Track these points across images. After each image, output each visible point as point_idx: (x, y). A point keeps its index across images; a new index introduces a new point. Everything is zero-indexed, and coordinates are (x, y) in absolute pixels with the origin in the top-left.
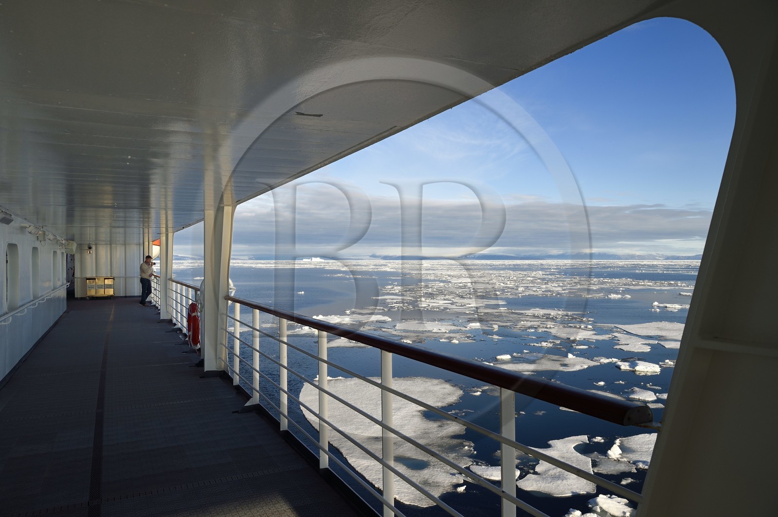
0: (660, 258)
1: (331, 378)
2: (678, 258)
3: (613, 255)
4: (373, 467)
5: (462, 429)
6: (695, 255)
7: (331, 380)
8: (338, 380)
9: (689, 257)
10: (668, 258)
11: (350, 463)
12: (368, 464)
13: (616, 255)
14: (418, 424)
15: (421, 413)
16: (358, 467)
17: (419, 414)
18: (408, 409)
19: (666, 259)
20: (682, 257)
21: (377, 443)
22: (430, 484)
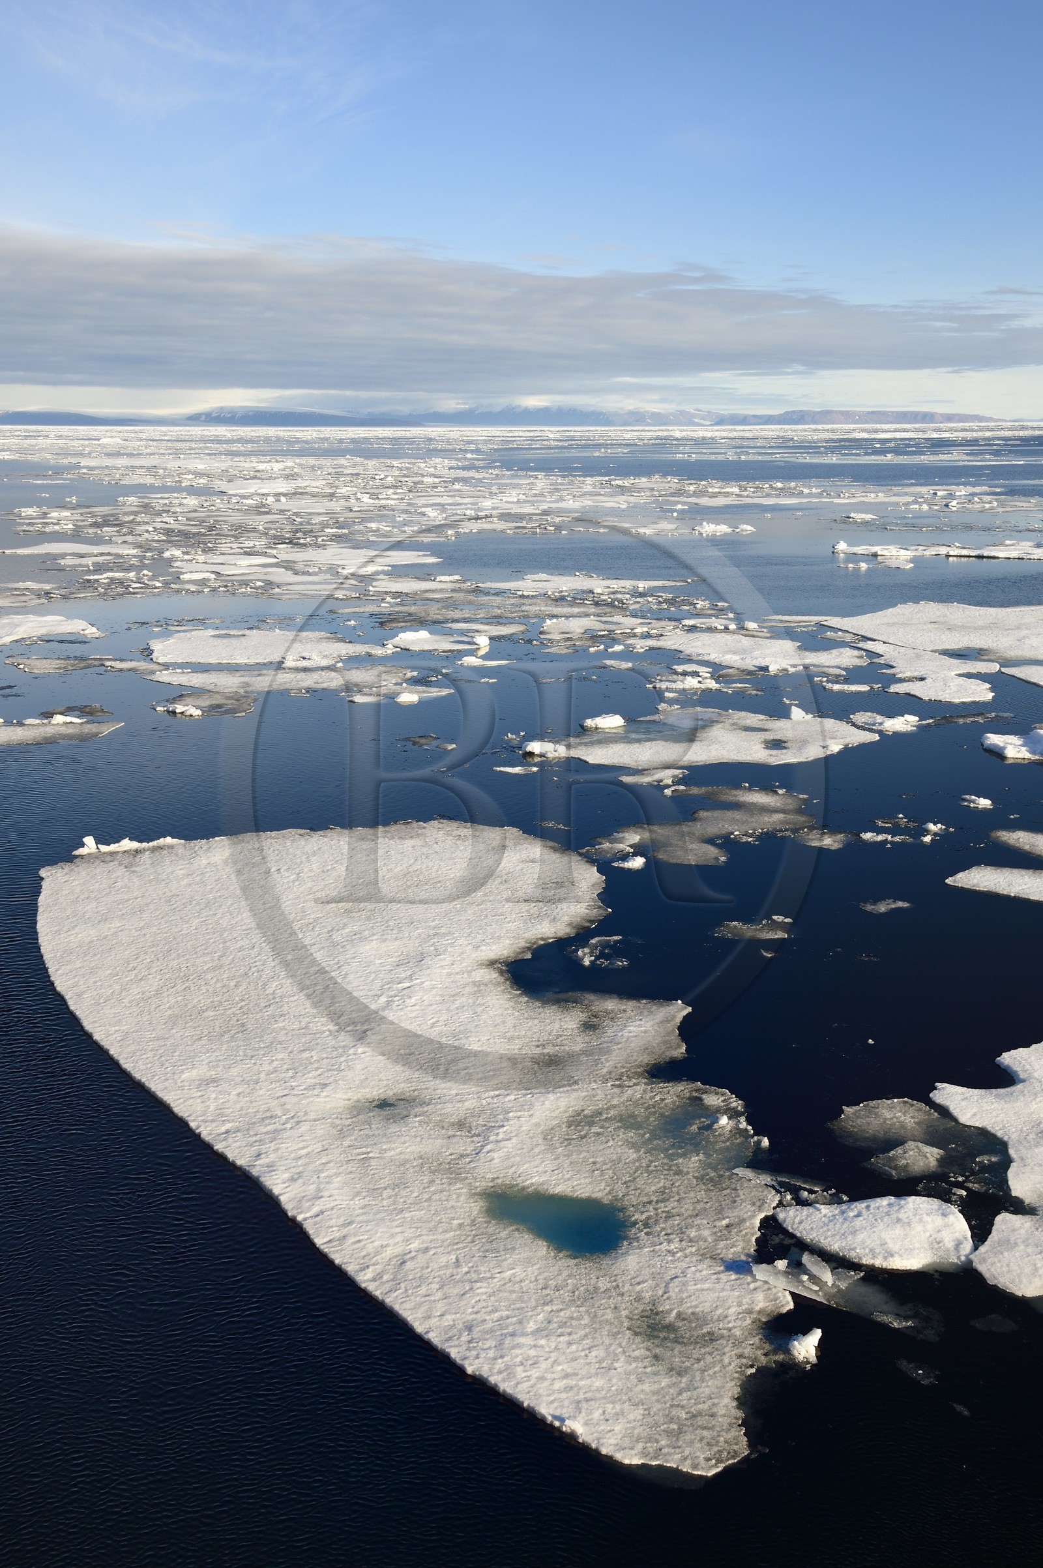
0: (702, 422)
1: (135, 845)
2: (744, 420)
3: (593, 413)
4: (422, 1259)
5: (669, 1034)
6: (782, 412)
7: (137, 851)
8: (161, 848)
9: (770, 416)
10: (721, 421)
11: (325, 1249)
12: (399, 1250)
13: (601, 413)
14: (510, 1024)
15: (501, 973)
16: (362, 1270)
17: (494, 975)
18: (449, 959)
19: (717, 424)
20: (754, 416)
21: (394, 1128)
22: (670, 1328)
